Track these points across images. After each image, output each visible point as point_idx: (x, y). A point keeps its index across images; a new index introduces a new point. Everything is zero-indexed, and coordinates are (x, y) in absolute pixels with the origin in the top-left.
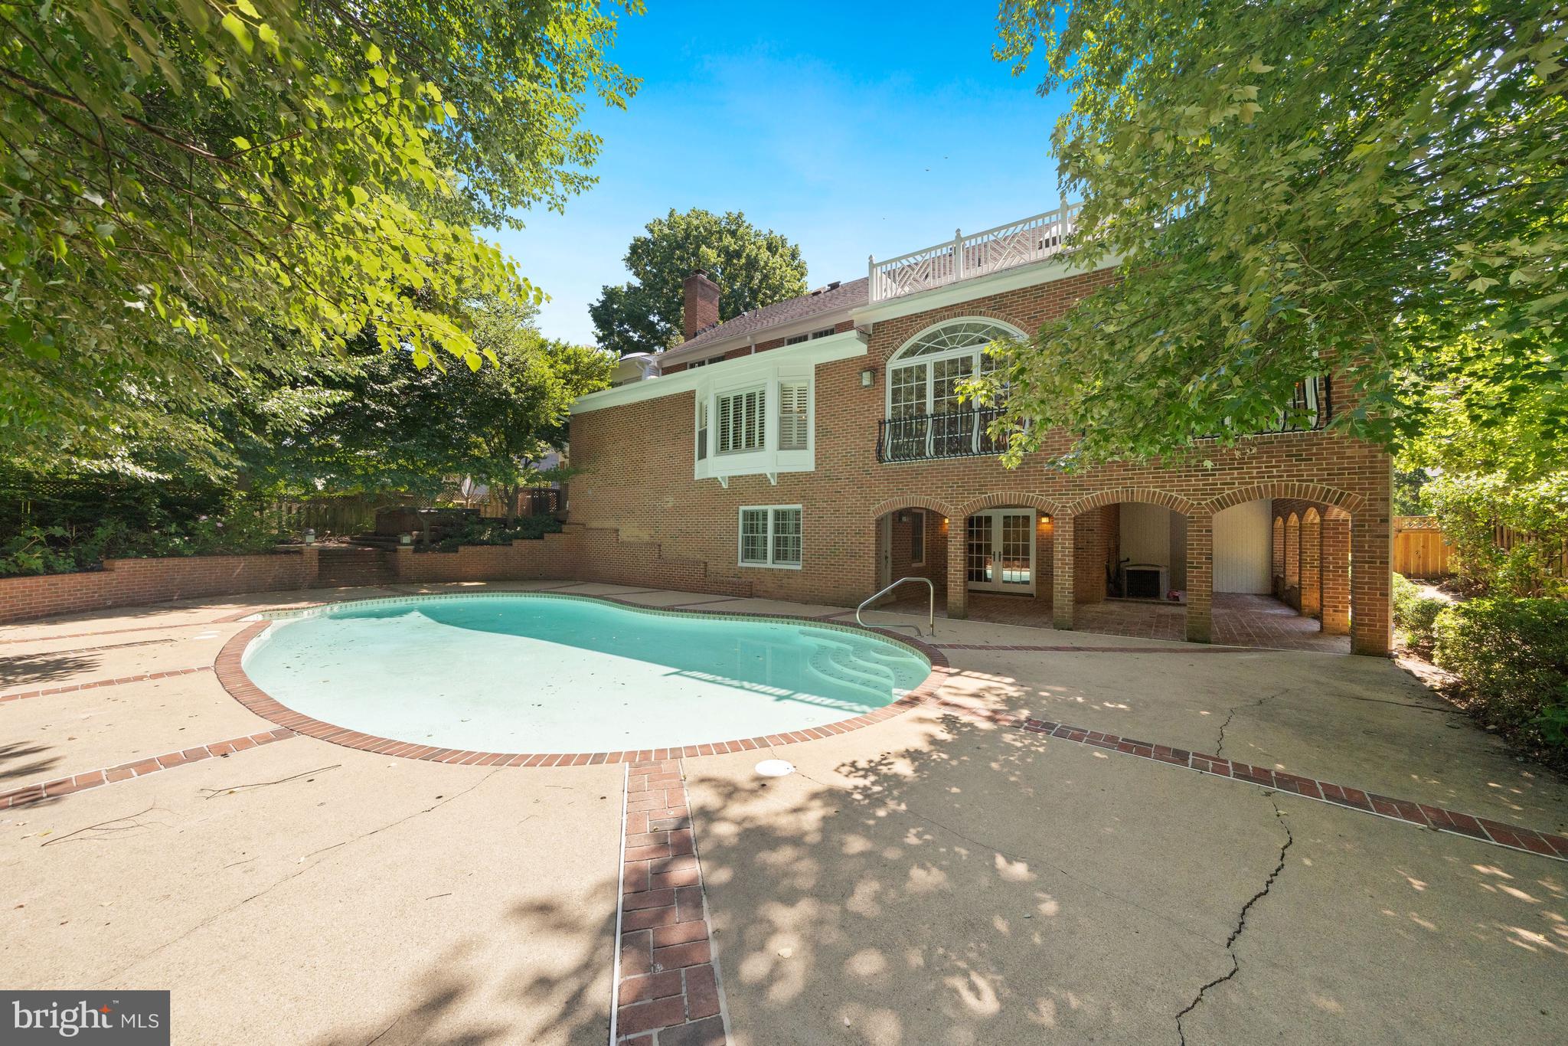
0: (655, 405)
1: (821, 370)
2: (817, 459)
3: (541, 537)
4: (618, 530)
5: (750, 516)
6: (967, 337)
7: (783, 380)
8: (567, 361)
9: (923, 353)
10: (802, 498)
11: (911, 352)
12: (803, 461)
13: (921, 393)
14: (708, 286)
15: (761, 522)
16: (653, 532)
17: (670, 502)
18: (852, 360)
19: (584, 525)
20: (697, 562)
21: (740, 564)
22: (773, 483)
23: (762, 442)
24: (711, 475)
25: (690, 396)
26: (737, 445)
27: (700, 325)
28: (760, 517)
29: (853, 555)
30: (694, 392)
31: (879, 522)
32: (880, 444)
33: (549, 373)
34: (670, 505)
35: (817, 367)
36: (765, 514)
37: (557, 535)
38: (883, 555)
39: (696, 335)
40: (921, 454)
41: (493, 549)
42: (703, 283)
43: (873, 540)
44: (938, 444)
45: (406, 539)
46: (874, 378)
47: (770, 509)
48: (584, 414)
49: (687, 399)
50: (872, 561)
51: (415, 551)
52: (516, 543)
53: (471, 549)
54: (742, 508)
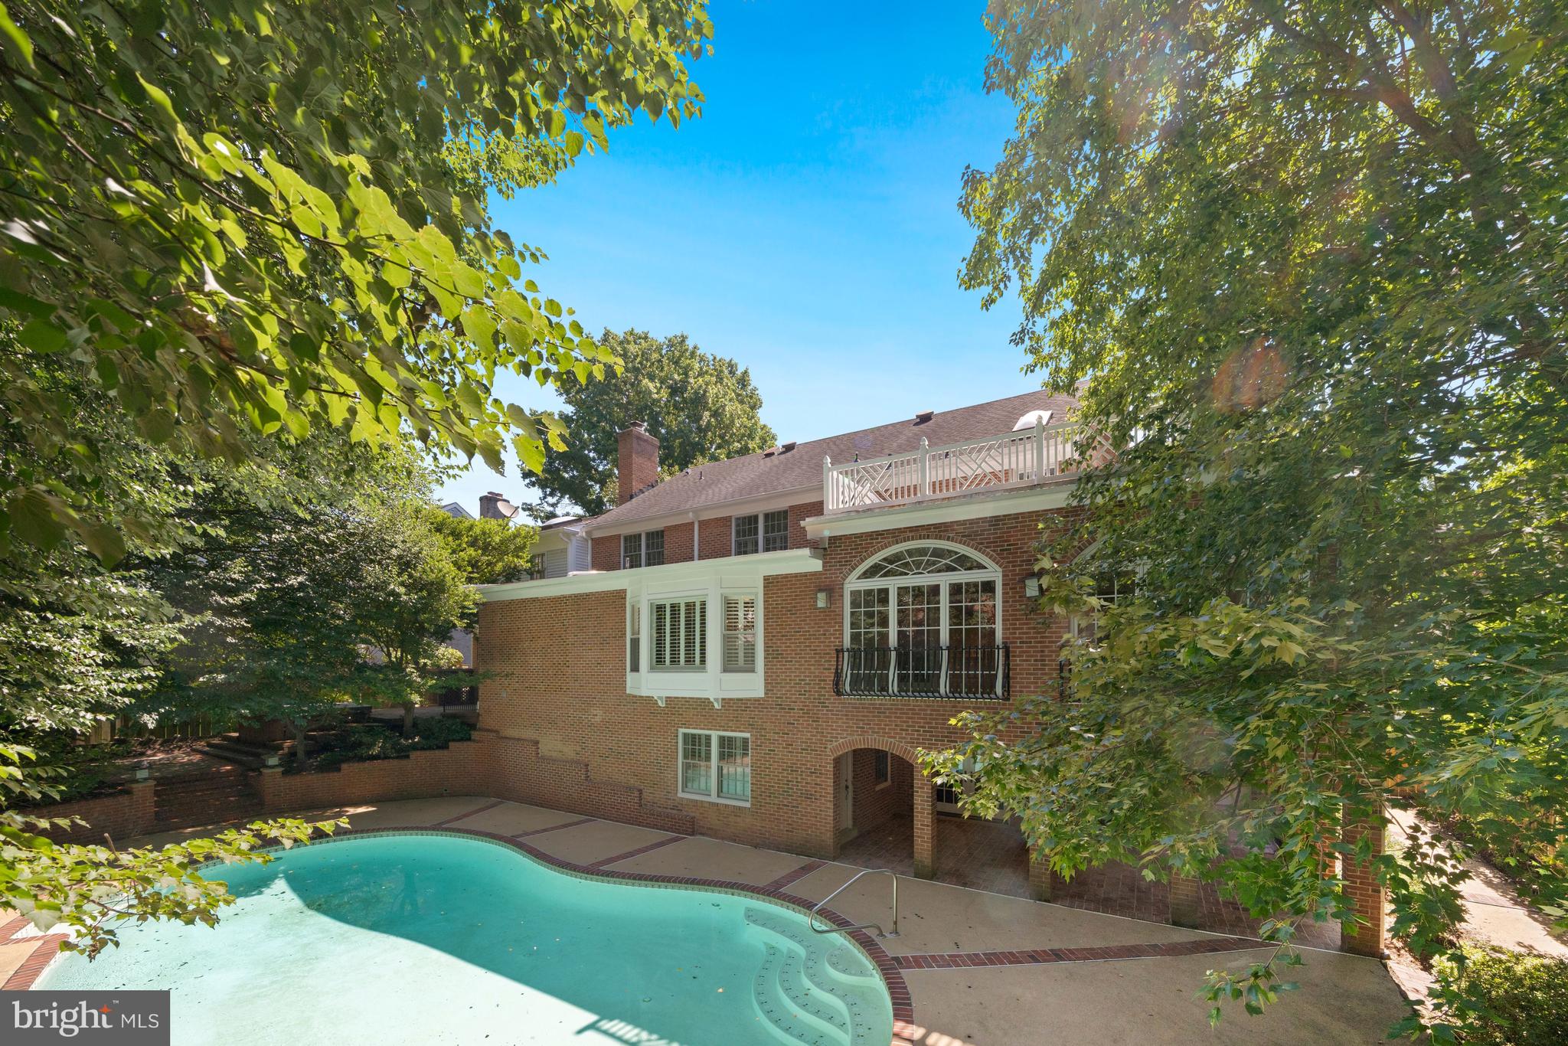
0: (580, 601)
1: (770, 582)
2: (767, 684)
3: (444, 746)
4: (537, 743)
5: (692, 740)
6: (934, 563)
7: (726, 592)
8: (473, 544)
9: (885, 575)
10: (750, 727)
11: (872, 572)
12: (751, 685)
13: (884, 622)
14: (646, 441)
15: (703, 748)
16: (579, 749)
17: (598, 715)
18: (805, 575)
19: (497, 732)
20: (630, 789)
21: (680, 794)
22: (716, 706)
23: (703, 661)
24: (644, 693)
25: (620, 595)
26: (675, 660)
27: (636, 486)
28: (703, 741)
29: (808, 797)
30: (624, 591)
31: (838, 762)
32: (838, 674)
33: (448, 567)
34: (598, 719)
35: (766, 579)
36: (708, 738)
37: (465, 744)
38: (843, 784)
39: (632, 497)
40: (884, 688)
41: (385, 764)
42: (639, 437)
43: (830, 782)
44: (903, 679)
45: (273, 761)
46: (830, 599)
47: (715, 735)
48: (496, 602)
49: (618, 597)
50: (830, 805)
51: (285, 773)
52: (414, 755)
53: (356, 766)
54: (682, 731)
